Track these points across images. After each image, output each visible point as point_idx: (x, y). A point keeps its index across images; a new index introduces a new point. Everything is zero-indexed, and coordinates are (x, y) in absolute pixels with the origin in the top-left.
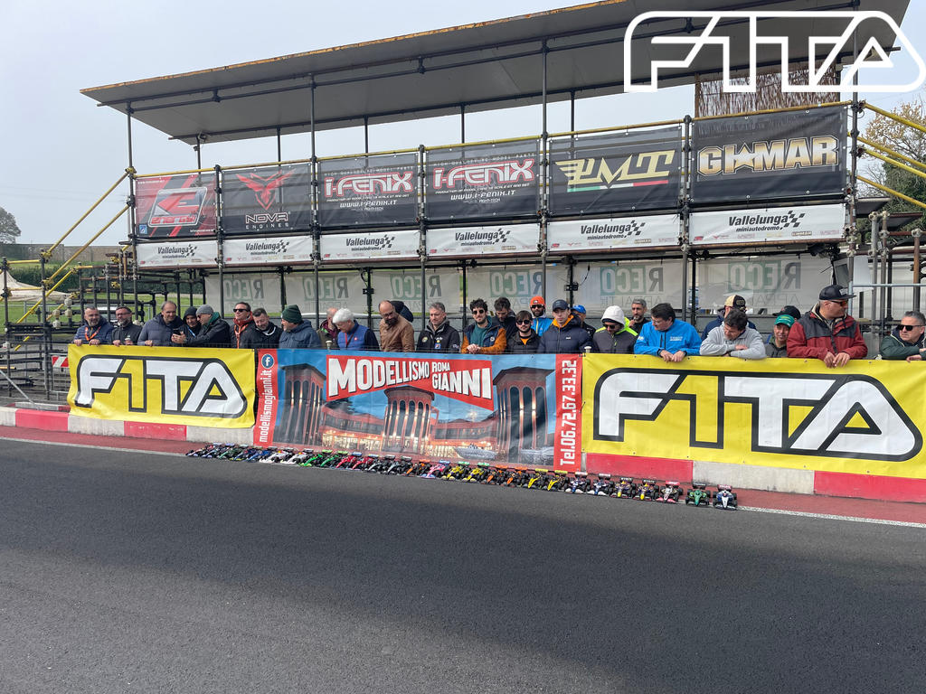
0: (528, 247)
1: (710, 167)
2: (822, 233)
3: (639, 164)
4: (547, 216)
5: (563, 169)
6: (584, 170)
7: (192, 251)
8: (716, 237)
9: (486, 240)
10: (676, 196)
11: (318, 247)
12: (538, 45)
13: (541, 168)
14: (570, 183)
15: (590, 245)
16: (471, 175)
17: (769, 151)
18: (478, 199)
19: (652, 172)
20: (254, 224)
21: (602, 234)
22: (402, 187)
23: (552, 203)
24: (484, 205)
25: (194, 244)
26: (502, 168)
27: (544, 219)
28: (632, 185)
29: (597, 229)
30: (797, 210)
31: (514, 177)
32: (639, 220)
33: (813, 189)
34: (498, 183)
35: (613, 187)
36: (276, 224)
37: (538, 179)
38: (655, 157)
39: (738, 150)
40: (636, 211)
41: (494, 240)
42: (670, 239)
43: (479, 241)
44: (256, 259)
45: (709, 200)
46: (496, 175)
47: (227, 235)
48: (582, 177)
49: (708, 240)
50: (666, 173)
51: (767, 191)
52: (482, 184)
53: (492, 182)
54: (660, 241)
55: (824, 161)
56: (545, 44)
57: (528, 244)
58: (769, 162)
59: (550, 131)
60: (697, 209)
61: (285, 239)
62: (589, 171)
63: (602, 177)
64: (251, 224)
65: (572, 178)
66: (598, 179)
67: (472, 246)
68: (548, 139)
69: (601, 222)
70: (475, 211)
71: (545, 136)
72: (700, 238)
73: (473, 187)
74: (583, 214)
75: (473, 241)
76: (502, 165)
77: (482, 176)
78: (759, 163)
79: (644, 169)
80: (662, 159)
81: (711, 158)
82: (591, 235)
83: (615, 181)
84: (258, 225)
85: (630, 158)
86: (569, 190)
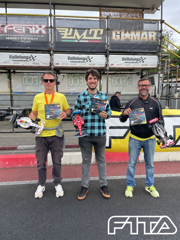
0: (45, 64)
1: (116, 37)
2: (151, 65)
3: (90, 33)
4: (53, 51)
5: (59, 31)
6: (68, 32)
8: (118, 65)
9: (25, 59)
10: (104, 48)
13: (50, 29)
14: (62, 37)
15: (72, 64)
16: (16, 29)
17: (135, 34)
18: (20, 40)
19: (95, 37)
21: (76, 61)
23: (55, 46)
24: (23, 43)
26: (31, 27)
28: (87, 41)
30: (144, 57)
31: (37, 32)
32: (91, 56)
33: (148, 49)
34: (29, 34)
35: (80, 41)
37: (48, 34)
38: (96, 31)
39: (125, 32)
40: (89, 52)
41: (29, 60)
42: (102, 64)
43: (21, 59)
45: (115, 50)
46: (28, 30)
48: (68, 36)
49: (115, 65)
51: (135, 49)
52: (21, 33)
53: (26, 33)
54: (98, 65)
55: (152, 40)
57: (45, 63)
58: (135, 38)
60: (111, 53)
62: (70, 34)
65: (63, 36)
66: (74, 37)
67: (18, 62)
68: (52, 17)
69: (76, 56)
70: (19, 46)
71: (51, 15)
72: (112, 65)
73: (17, 34)
74: (69, 52)
75: (19, 59)
76: (31, 26)
77: (21, 30)
78: (132, 38)
79: (92, 35)
80: (99, 32)
81: (116, 34)
82: (72, 60)
83: (81, 39)
85: (86, 30)
86: (62, 41)
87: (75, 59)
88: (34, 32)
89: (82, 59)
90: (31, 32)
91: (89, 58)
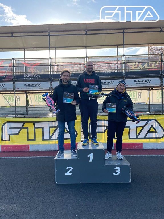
3: (149, 65)
4: (125, 77)
5: (129, 65)
6: (135, 65)
7: (3, 86)
9: (107, 84)
10: (159, 73)
11: (52, 85)
12: (122, 31)
13: (123, 64)
14: (131, 69)
15: (137, 85)
16: (102, 65)
18: (104, 72)
19: (153, 67)
20: (28, 77)
21: (140, 83)
22: (80, 68)
23: (126, 74)
24: (106, 74)
25: (3, 83)
26: (112, 64)
27: (124, 78)
28: (148, 70)
29: (138, 81)
31: (115, 66)
32: (150, 79)
35: (143, 70)
36: (36, 77)
37: (122, 67)
38: (154, 63)
40: (149, 77)
41: (109, 84)
43: (105, 84)
44: (29, 89)
46: (110, 65)
47: (17, 81)
48: (134, 67)
50: (157, 67)
52: (105, 68)
53: (108, 68)
56: (123, 31)
59: (125, 55)
61: (39, 83)
62: (136, 66)
63: (140, 67)
64: (26, 77)
65: (132, 67)
66: (139, 68)
68: (125, 56)
69: (140, 79)
70: (104, 75)
71: (124, 55)
73: (103, 69)
74: (135, 77)
75: (103, 84)
77: (105, 66)
79: (151, 66)
80: (156, 63)
82: (137, 83)
83: (143, 69)
84: (29, 78)
85: (147, 63)
86: (131, 71)
87: (139, 81)
88: (113, 67)
89: (144, 81)
90: (111, 67)
91: (149, 80)
